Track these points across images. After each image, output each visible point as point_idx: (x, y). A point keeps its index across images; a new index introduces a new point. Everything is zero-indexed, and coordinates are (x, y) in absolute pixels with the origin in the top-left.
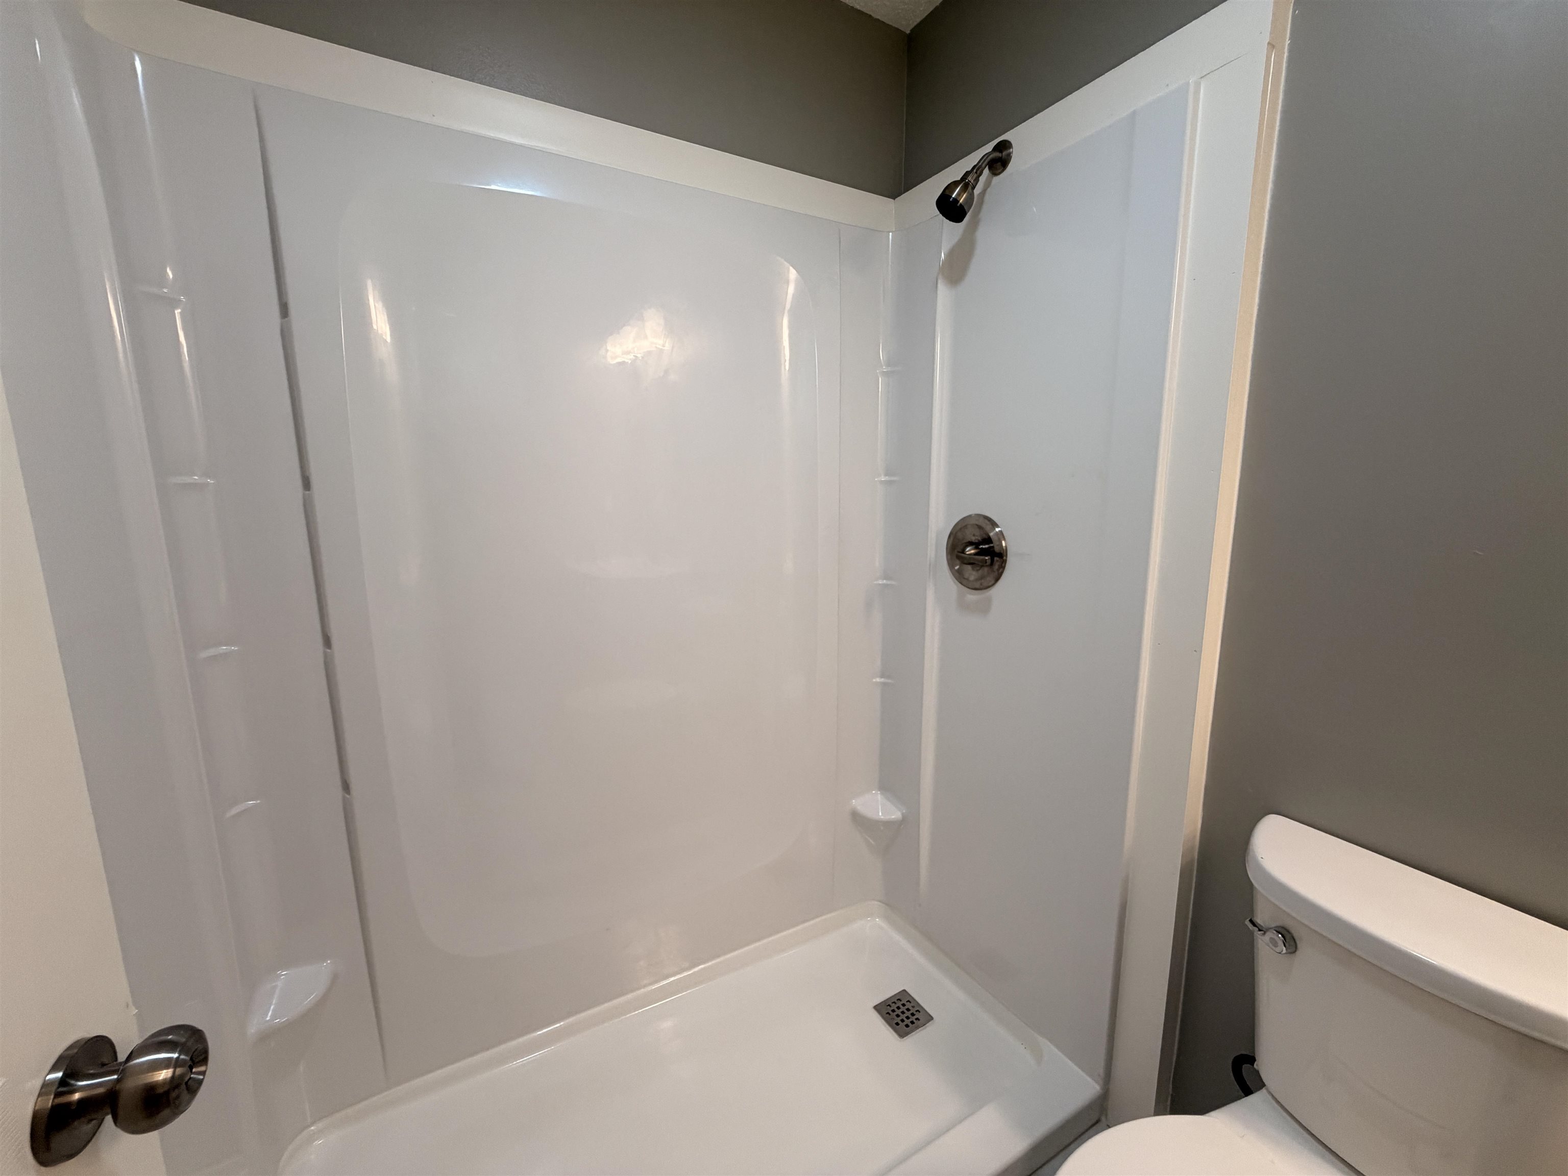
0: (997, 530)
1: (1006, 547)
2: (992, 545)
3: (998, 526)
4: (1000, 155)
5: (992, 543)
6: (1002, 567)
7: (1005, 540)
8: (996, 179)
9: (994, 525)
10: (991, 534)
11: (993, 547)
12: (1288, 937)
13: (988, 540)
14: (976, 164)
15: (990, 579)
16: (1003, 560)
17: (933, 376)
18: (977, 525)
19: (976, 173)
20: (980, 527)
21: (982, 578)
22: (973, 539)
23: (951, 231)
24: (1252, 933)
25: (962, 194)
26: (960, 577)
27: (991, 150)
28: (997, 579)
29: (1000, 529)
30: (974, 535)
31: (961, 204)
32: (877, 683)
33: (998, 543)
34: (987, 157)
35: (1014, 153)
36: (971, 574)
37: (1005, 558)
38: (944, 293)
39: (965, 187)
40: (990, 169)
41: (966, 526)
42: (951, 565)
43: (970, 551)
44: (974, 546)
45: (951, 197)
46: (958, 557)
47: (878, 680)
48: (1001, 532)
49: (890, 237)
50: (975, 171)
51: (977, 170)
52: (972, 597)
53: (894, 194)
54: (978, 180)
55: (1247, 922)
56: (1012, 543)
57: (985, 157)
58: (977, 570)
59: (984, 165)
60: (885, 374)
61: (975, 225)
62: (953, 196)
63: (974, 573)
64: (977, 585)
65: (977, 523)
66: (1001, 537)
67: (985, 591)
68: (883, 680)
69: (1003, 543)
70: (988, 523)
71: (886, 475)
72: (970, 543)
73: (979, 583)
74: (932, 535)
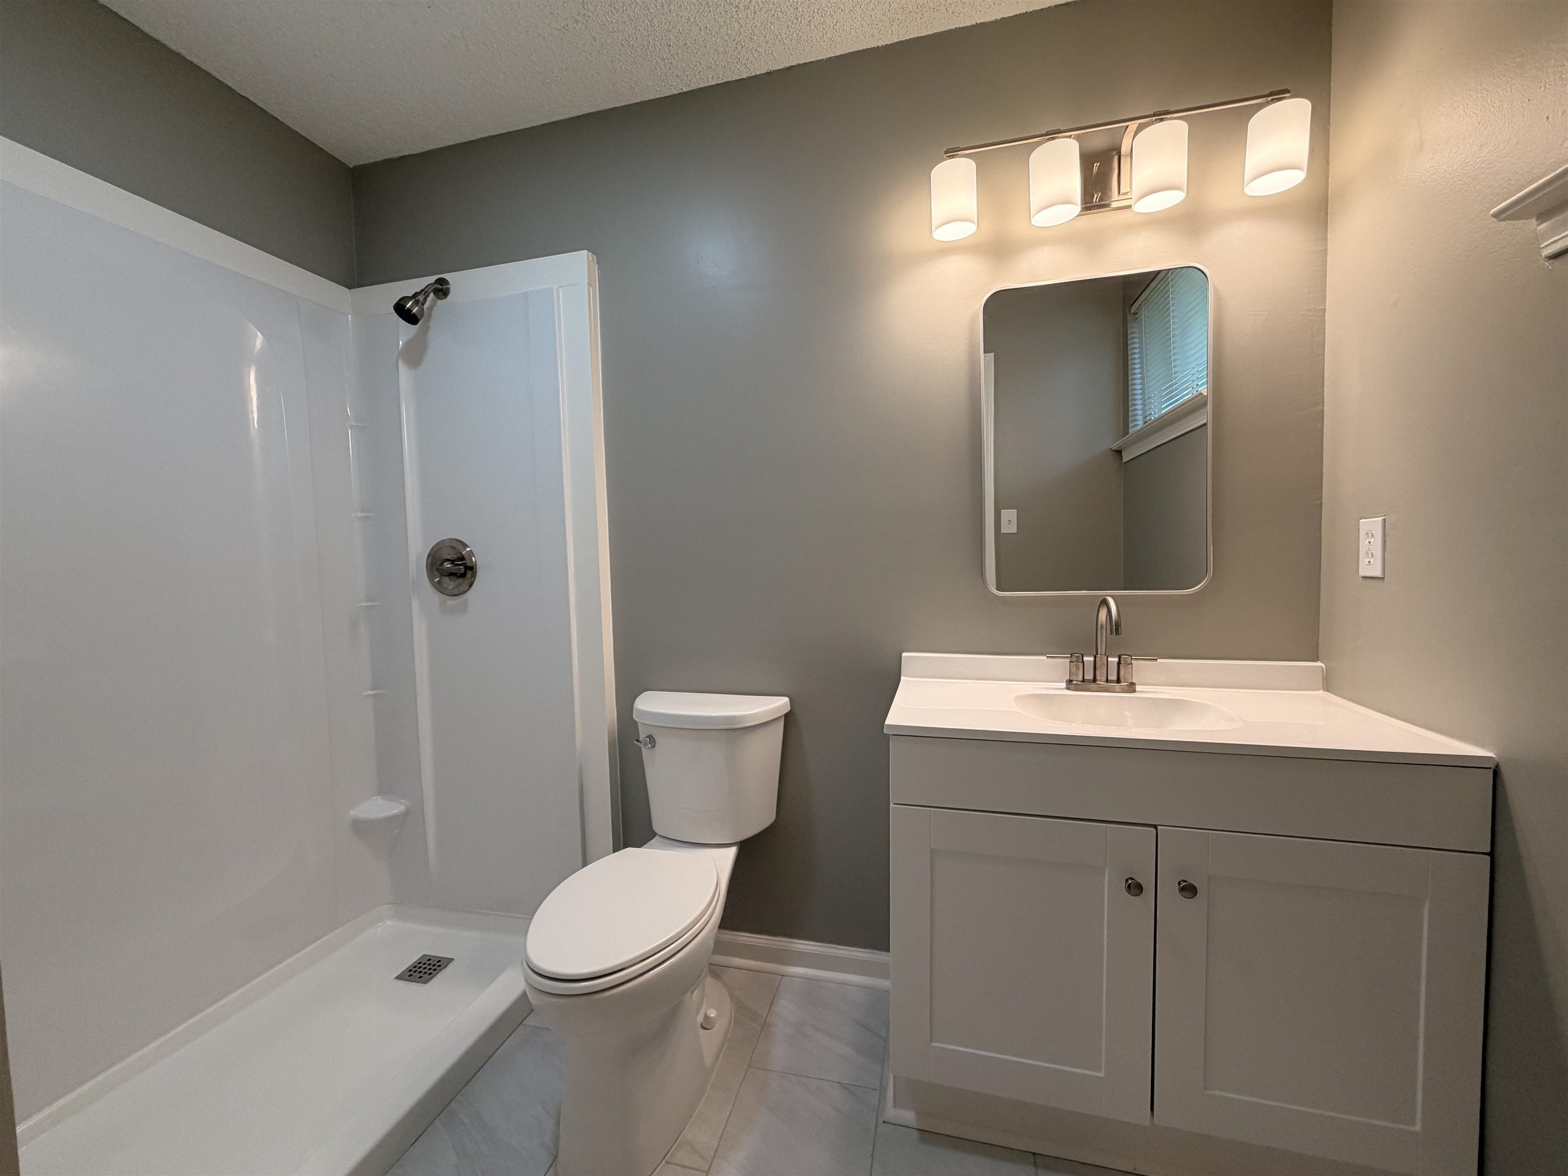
0: (468, 549)
1: (475, 561)
2: (464, 562)
3: (469, 547)
4: (441, 287)
5: (465, 560)
6: (474, 576)
7: (474, 557)
8: (439, 302)
9: (465, 545)
10: (464, 553)
11: (466, 563)
12: (651, 739)
13: (463, 558)
14: (423, 288)
15: (465, 587)
16: (474, 572)
17: (401, 431)
18: (450, 546)
19: (424, 294)
20: (453, 548)
21: (459, 585)
22: (449, 557)
23: (406, 331)
24: (640, 748)
25: (415, 306)
26: (439, 587)
27: (433, 282)
28: (471, 585)
29: (470, 549)
30: (449, 555)
31: (414, 313)
32: (369, 696)
33: (469, 558)
34: (430, 288)
35: (451, 289)
36: (450, 584)
37: (475, 570)
38: (404, 372)
39: (417, 303)
40: (434, 294)
41: (442, 547)
42: (431, 579)
43: (448, 565)
44: (450, 562)
45: (406, 306)
46: (438, 570)
47: (370, 692)
48: (471, 551)
49: (350, 319)
50: (423, 293)
51: (424, 292)
52: (452, 602)
53: (350, 287)
54: (426, 301)
55: (636, 742)
56: (479, 559)
57: (429, 287)
58: (455, 581)
59: (429, 291)
60: (352, 427)
61: (426, 329)
62: (408, 306)
63: (452, 583)
64: (456, 592)
65: (450, 544)
66: (472, 555)
67: (463, 595)
68: (374, 692)
69: (473, 558)
70: (459, 543)
71: (362, 511)
72: (448, 560)
73: (456, 590)
74: (413, 558)
